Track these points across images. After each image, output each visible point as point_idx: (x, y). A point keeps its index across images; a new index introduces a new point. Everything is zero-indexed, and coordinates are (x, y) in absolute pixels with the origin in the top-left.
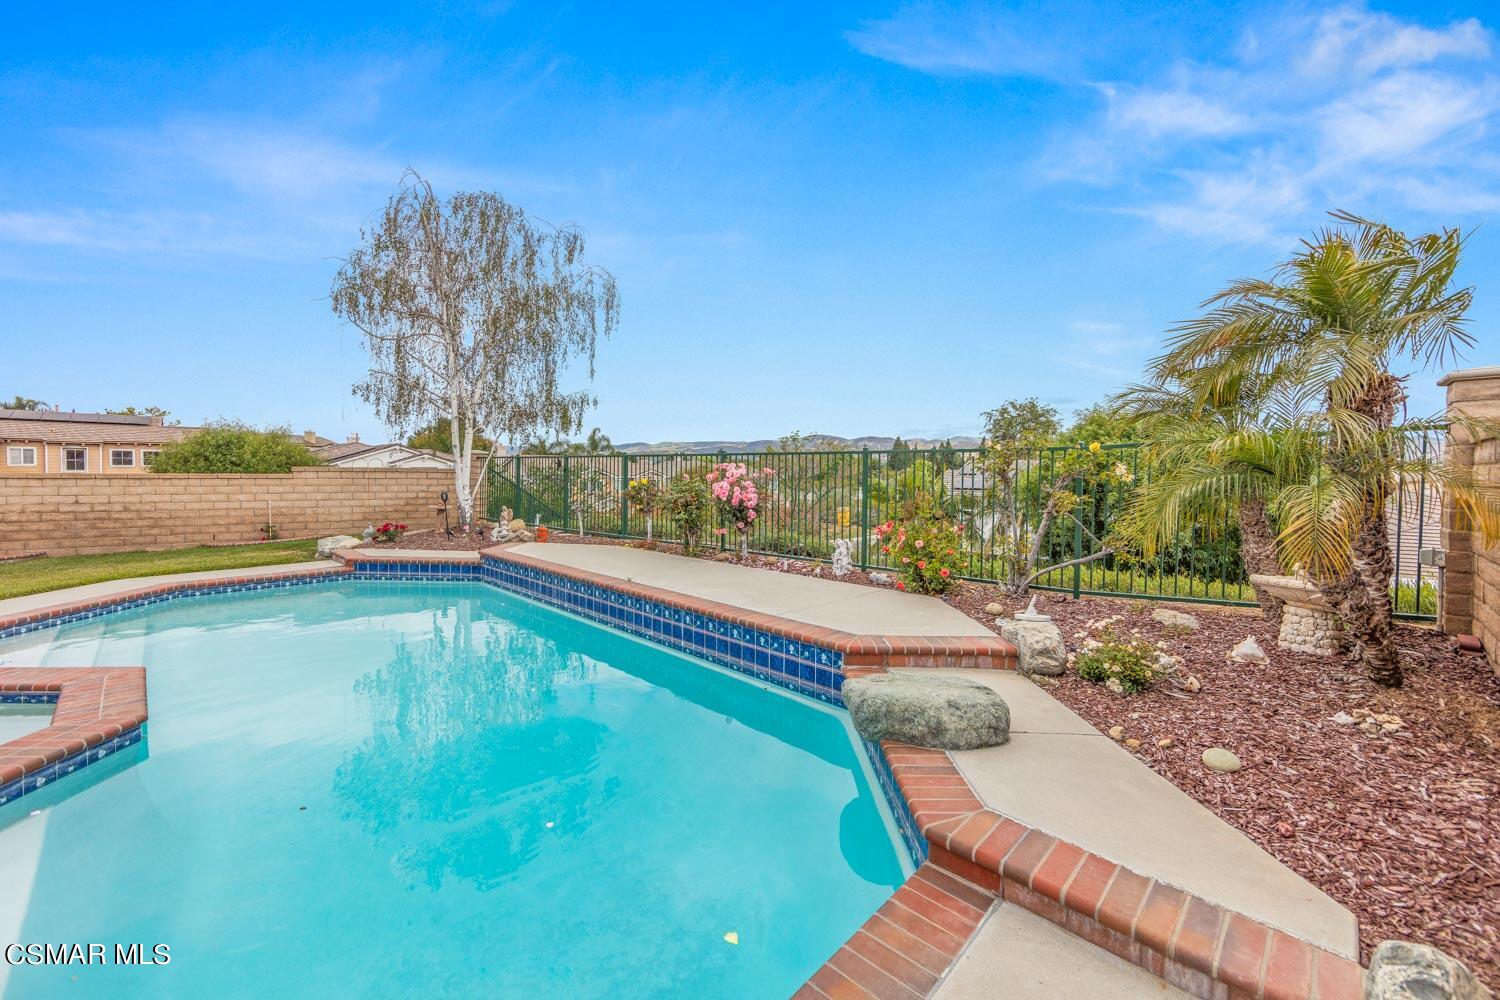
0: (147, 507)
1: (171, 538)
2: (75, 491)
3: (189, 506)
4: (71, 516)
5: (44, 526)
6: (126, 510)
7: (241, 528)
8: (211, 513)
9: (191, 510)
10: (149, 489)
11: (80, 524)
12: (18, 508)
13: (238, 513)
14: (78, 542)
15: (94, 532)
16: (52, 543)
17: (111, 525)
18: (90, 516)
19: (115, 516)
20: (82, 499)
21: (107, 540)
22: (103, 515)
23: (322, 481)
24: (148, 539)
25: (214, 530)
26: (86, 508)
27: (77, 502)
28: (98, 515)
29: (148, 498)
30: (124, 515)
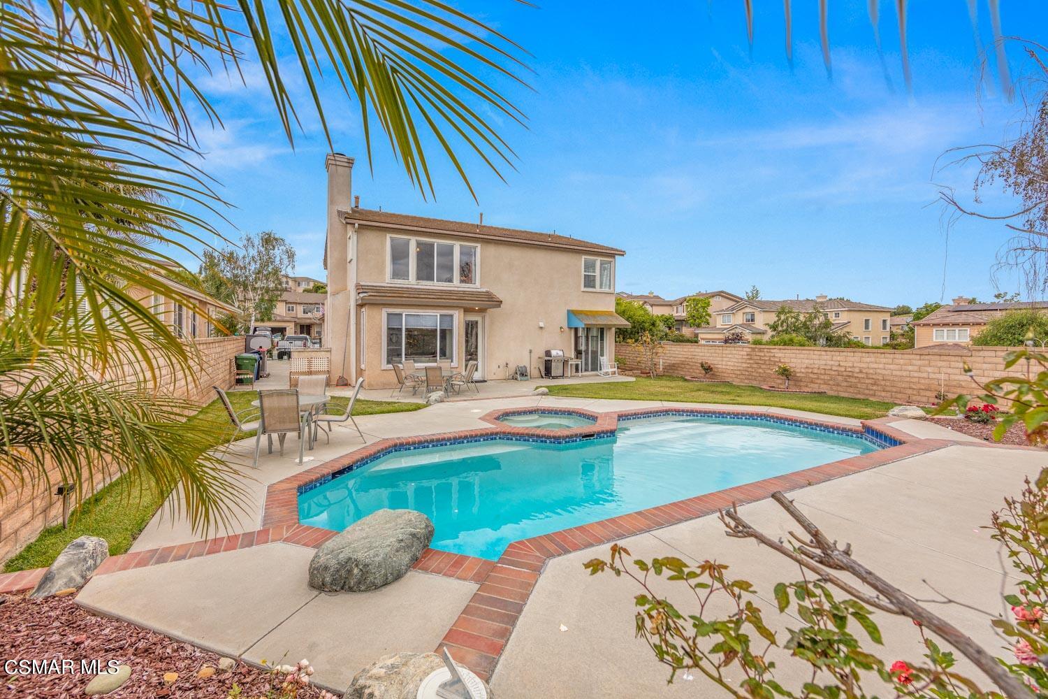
0: (871, 371)
1: (883, 394)
2: (839, 358)
3: (894, 373)
4: (836, 373)
5: (826, 377)
6: (861, 372)
7: (928, 394)
8: (908, 379)
9: (896, 376)
10: (873, 360)
11: (840, 378)
12: (817, 366)
13: (927, 381)
14: (839, 388)
15: (845, 384)
16: (829, 387)
17: (853, 380)
18: (845, 374)
19: (856, 375)
20: (842, 364)
21: (851, 390)
22: (850, 374)
24: (872, 392)
25: (910, 392)
26: (843, 369)
27: (839, 365)
28: (848, 373)
29: (872, 365)
30: (860, 375)
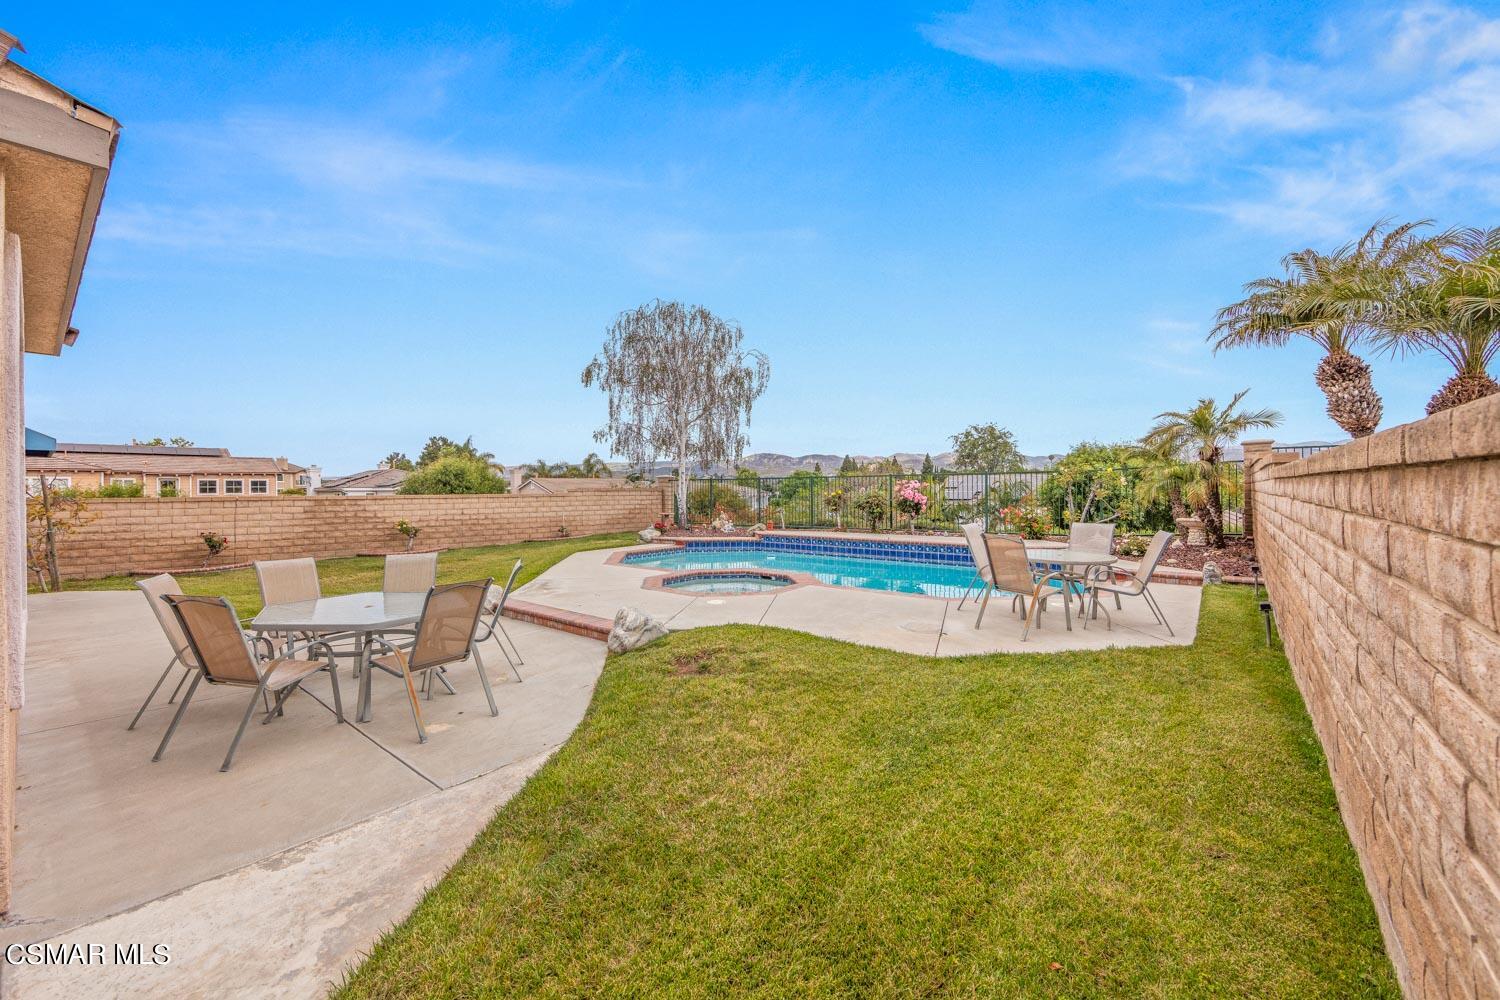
0: (497, 516)
1: (508, 537)
2: (462, 506)
3: (518, 515)
4: (459, 523)
5: (447, 529)
6: (486, 518)
7: (544, 530)
8: (528, 520)
9: (518, 518)
10: (498, 505)
11: (464, 528)
12: (434, 518)
13: (543, 519)
14: (464, 539)
15: (471, 533)
16: (451, 540)
17: (479, 528)
18: (469, 522)
19: (481, 522)
20: (465, 512)
21: (478, 539)
22: (476, 522)
23: (585, 498)
24: (498, 537)
25: (530, 531)
26: (468, 517)
27: (463, 514)
28: (473, 521)
29: (497, 510)
30: (486, 522)
